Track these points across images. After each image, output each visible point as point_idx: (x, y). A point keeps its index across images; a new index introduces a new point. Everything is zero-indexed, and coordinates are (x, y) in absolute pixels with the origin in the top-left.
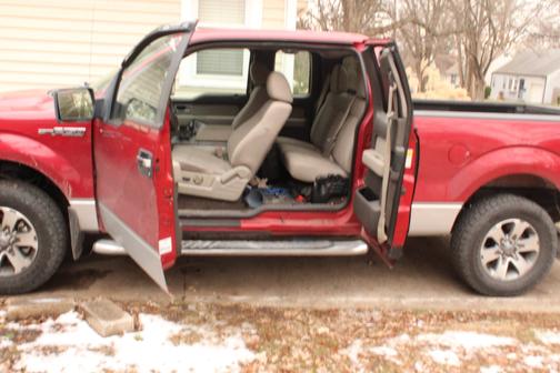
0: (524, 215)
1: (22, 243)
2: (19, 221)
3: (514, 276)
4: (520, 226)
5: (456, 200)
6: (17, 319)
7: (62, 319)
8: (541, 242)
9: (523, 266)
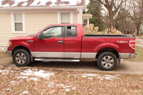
0: (110, 55)
1: (24, 59)
2: (24, 55)
3: (109, 67)
4: (109, 57)
5: (96, 52)
6: (22, 69)
7: (28, 70)
8: (114, 60)
9: (111, 65)
